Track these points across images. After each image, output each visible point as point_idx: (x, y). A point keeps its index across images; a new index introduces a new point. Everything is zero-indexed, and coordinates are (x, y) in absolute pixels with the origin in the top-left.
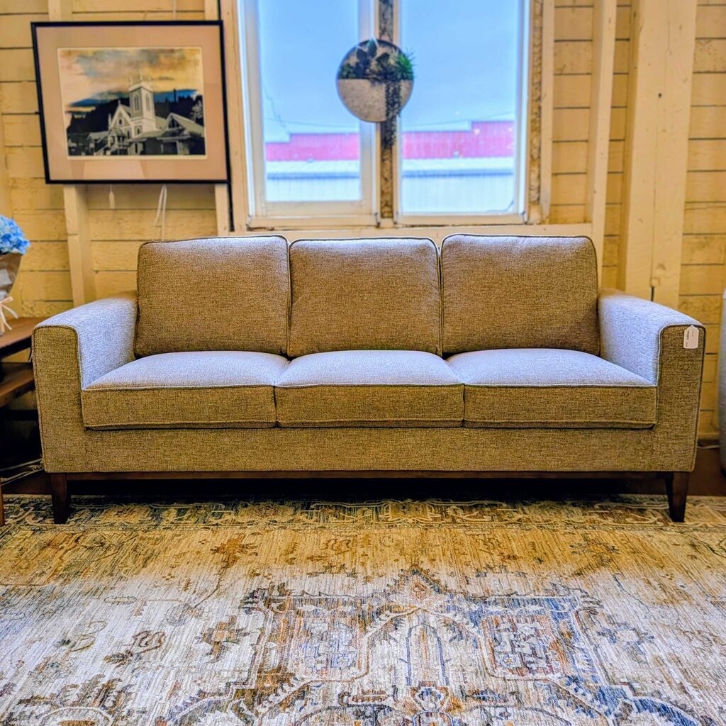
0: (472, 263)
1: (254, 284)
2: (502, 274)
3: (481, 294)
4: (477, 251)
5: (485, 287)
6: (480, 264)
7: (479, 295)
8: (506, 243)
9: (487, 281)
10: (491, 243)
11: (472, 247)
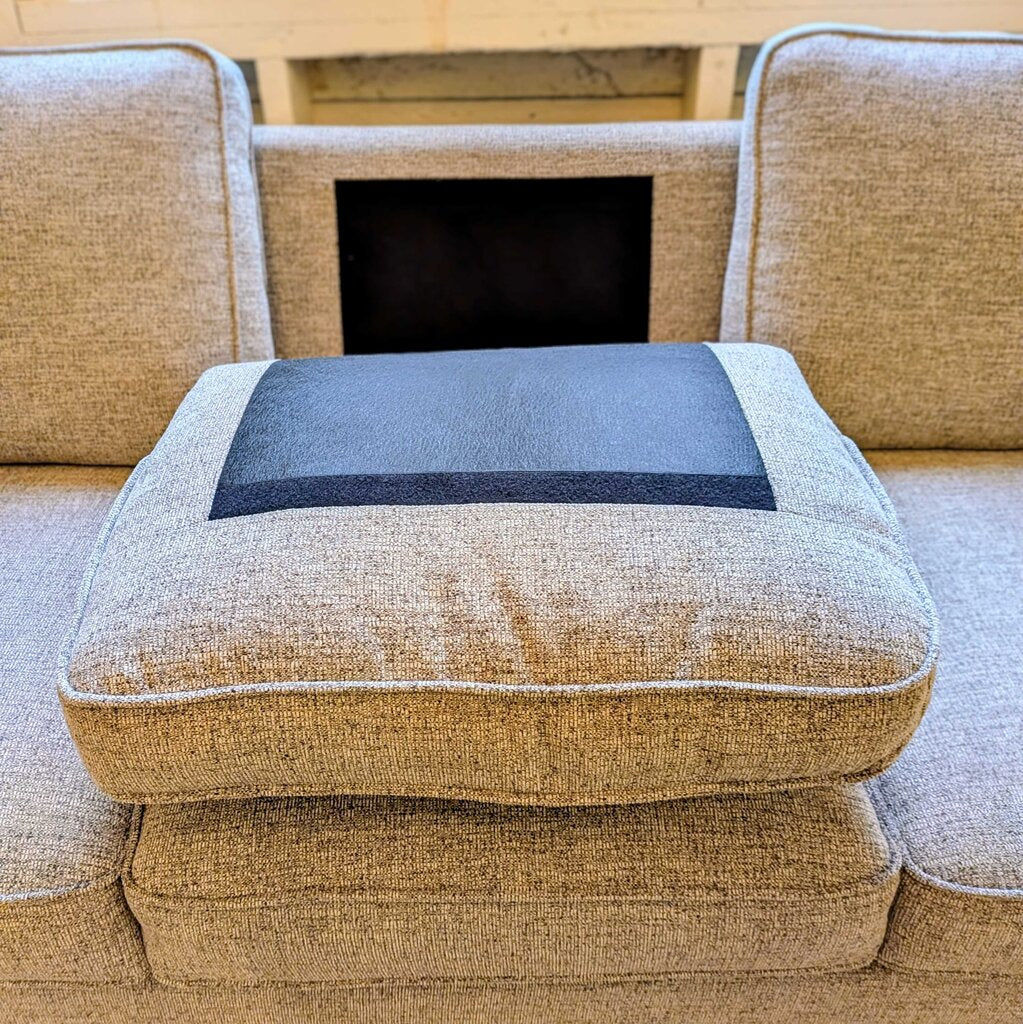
0: (874, 156)
1: (101, 251)
2: (976, 202)
3: (893, 274)
4: (895, 109)
5: (911, 248)
6: (898, 160)
7: (883, 279)
8: (995, 77)
9: (918, 229)
10: (944, 72)
11: (877, 85)
